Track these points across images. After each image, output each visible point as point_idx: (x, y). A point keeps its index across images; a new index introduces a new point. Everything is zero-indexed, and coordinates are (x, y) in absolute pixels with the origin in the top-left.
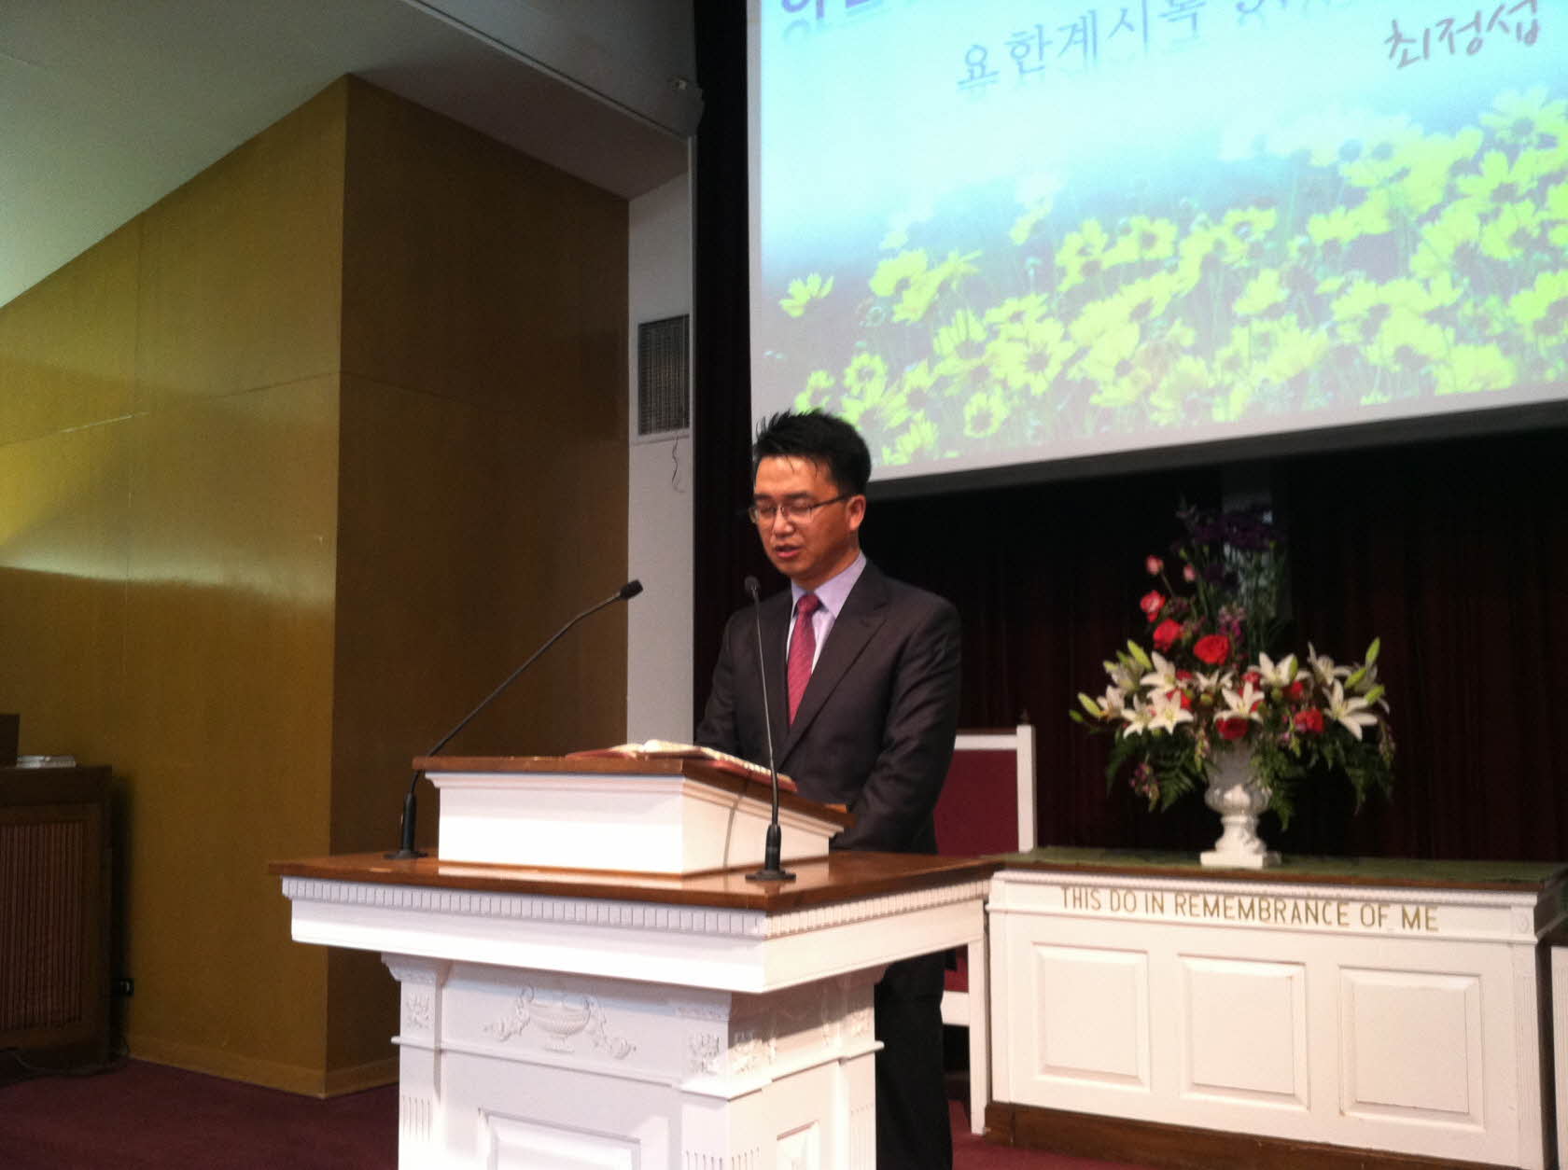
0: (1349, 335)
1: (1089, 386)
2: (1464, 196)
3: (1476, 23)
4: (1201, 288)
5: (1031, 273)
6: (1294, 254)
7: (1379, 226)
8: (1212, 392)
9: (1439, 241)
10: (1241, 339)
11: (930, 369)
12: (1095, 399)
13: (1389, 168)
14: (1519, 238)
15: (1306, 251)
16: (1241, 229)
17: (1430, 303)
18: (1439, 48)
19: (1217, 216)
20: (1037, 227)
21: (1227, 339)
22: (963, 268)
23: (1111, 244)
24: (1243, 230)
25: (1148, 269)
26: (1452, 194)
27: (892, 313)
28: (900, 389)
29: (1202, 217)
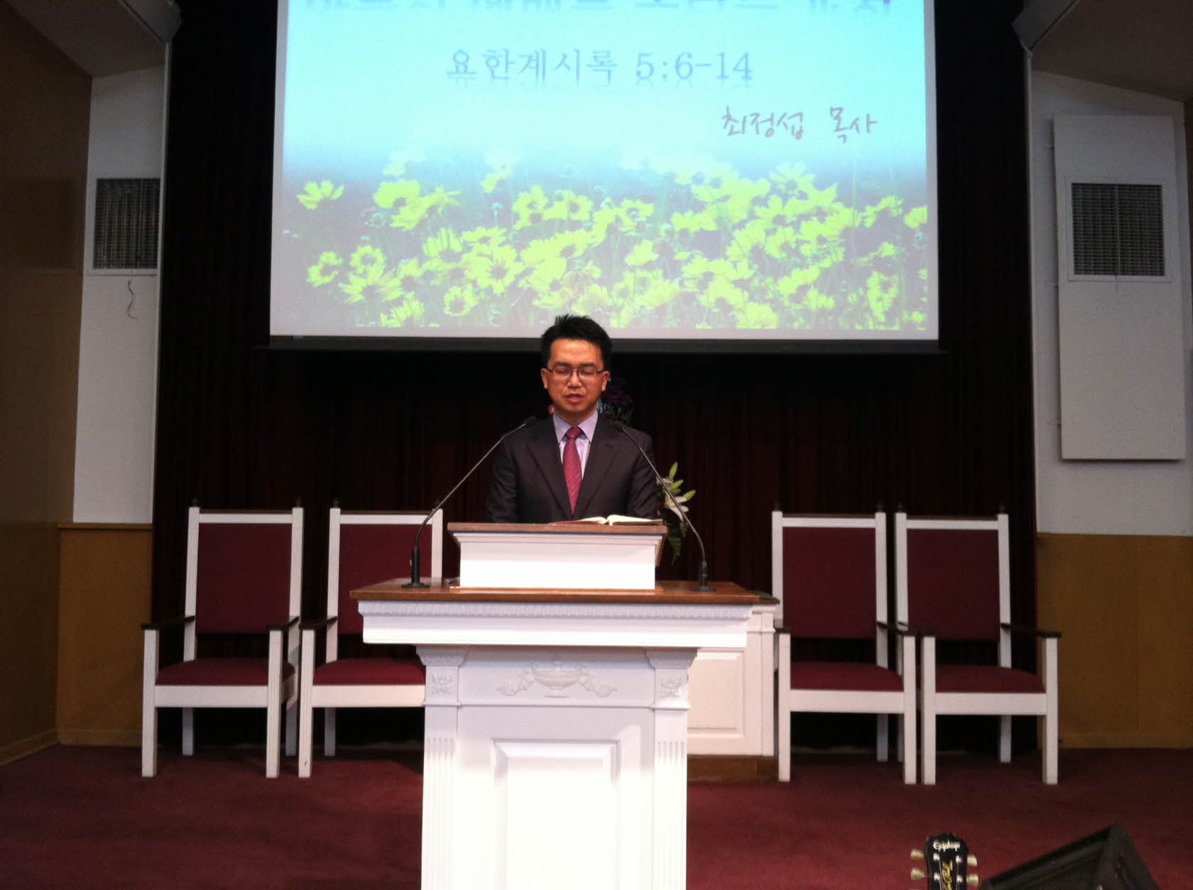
0: (691, 287)
1: (532, 293)
2: (758, 218)
3: (771, 119)
4: (605, 245)
5: (496, 213)
6: (663, 233)
7: (712, 227)
8: (610, 309)
9: (743, 240)
10: (629, 280)
11: (420, 265)
12: (536, 302)
13: (718, 193)
14: (785, 247)
15: (670, 233)
16: (632, 212)
17: (735, 276)
18: (750, 128)
19: (617, 201)
20: (501, 183)
21: (621, 279)
22: (446, 200)
23: (549, 205)
24: (634, 213)
25: (574, 225)
26: (752, 216)
27: (392, 221)
28: (395, 275)
29: (608, 200)
